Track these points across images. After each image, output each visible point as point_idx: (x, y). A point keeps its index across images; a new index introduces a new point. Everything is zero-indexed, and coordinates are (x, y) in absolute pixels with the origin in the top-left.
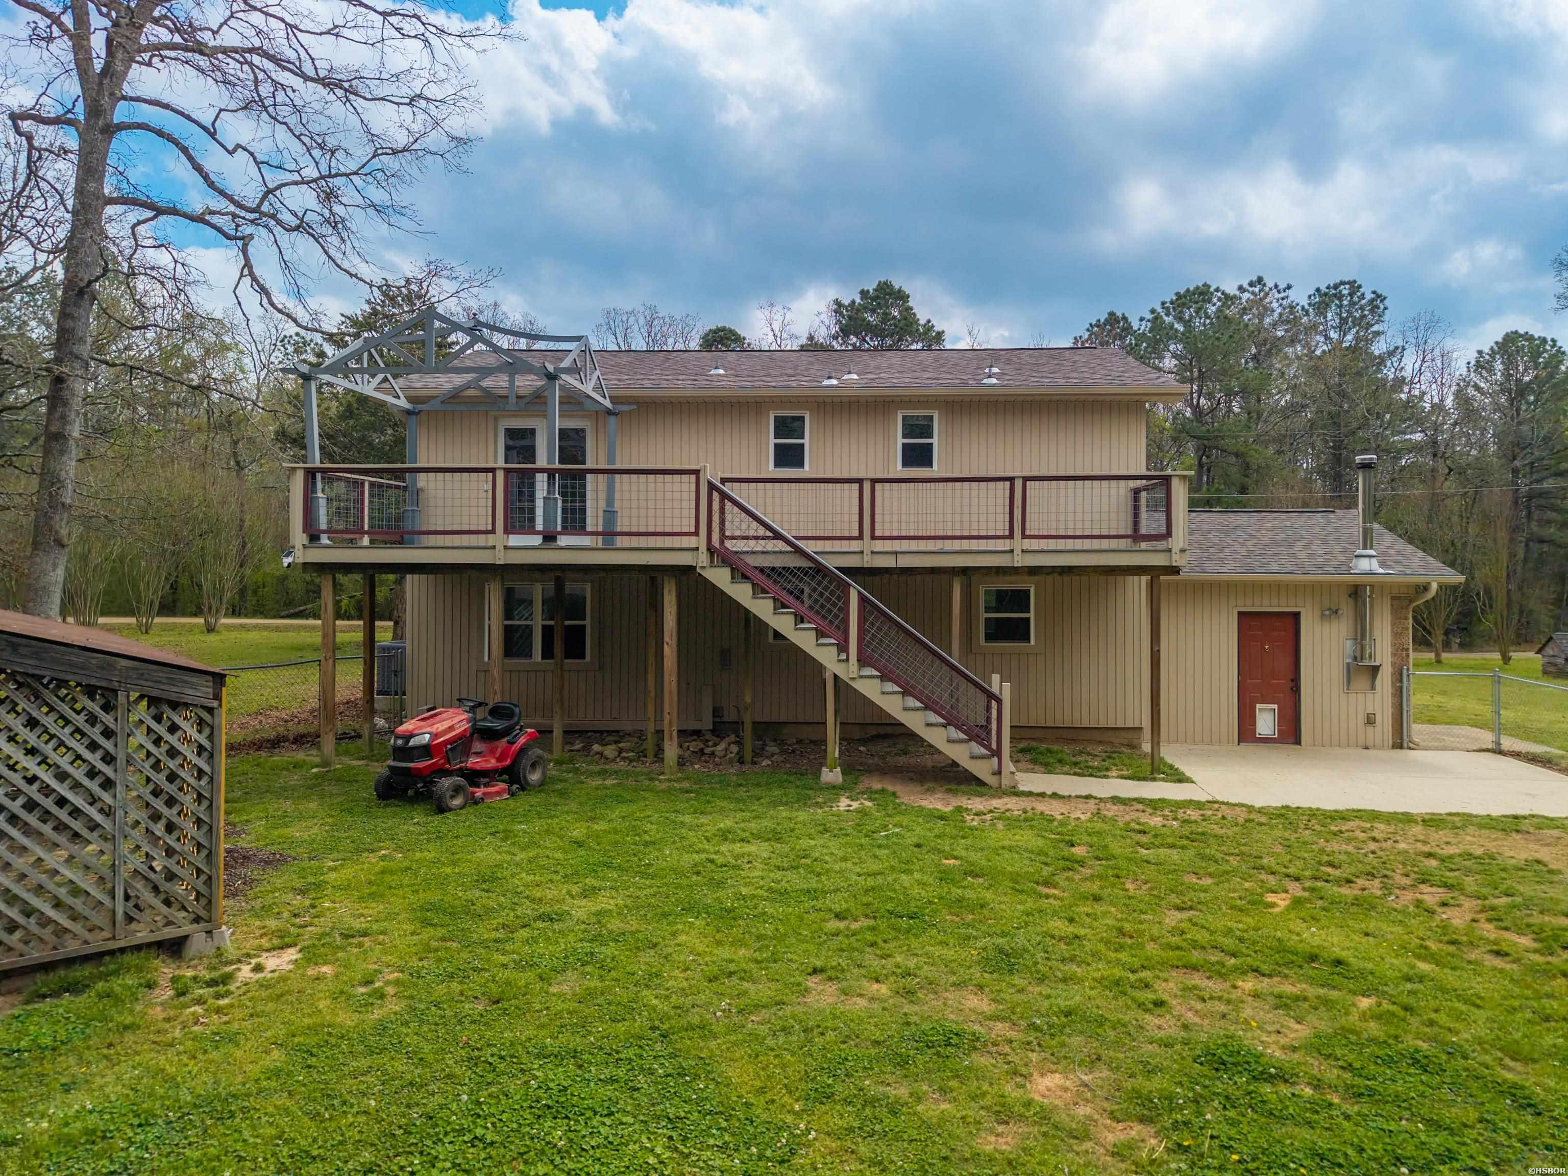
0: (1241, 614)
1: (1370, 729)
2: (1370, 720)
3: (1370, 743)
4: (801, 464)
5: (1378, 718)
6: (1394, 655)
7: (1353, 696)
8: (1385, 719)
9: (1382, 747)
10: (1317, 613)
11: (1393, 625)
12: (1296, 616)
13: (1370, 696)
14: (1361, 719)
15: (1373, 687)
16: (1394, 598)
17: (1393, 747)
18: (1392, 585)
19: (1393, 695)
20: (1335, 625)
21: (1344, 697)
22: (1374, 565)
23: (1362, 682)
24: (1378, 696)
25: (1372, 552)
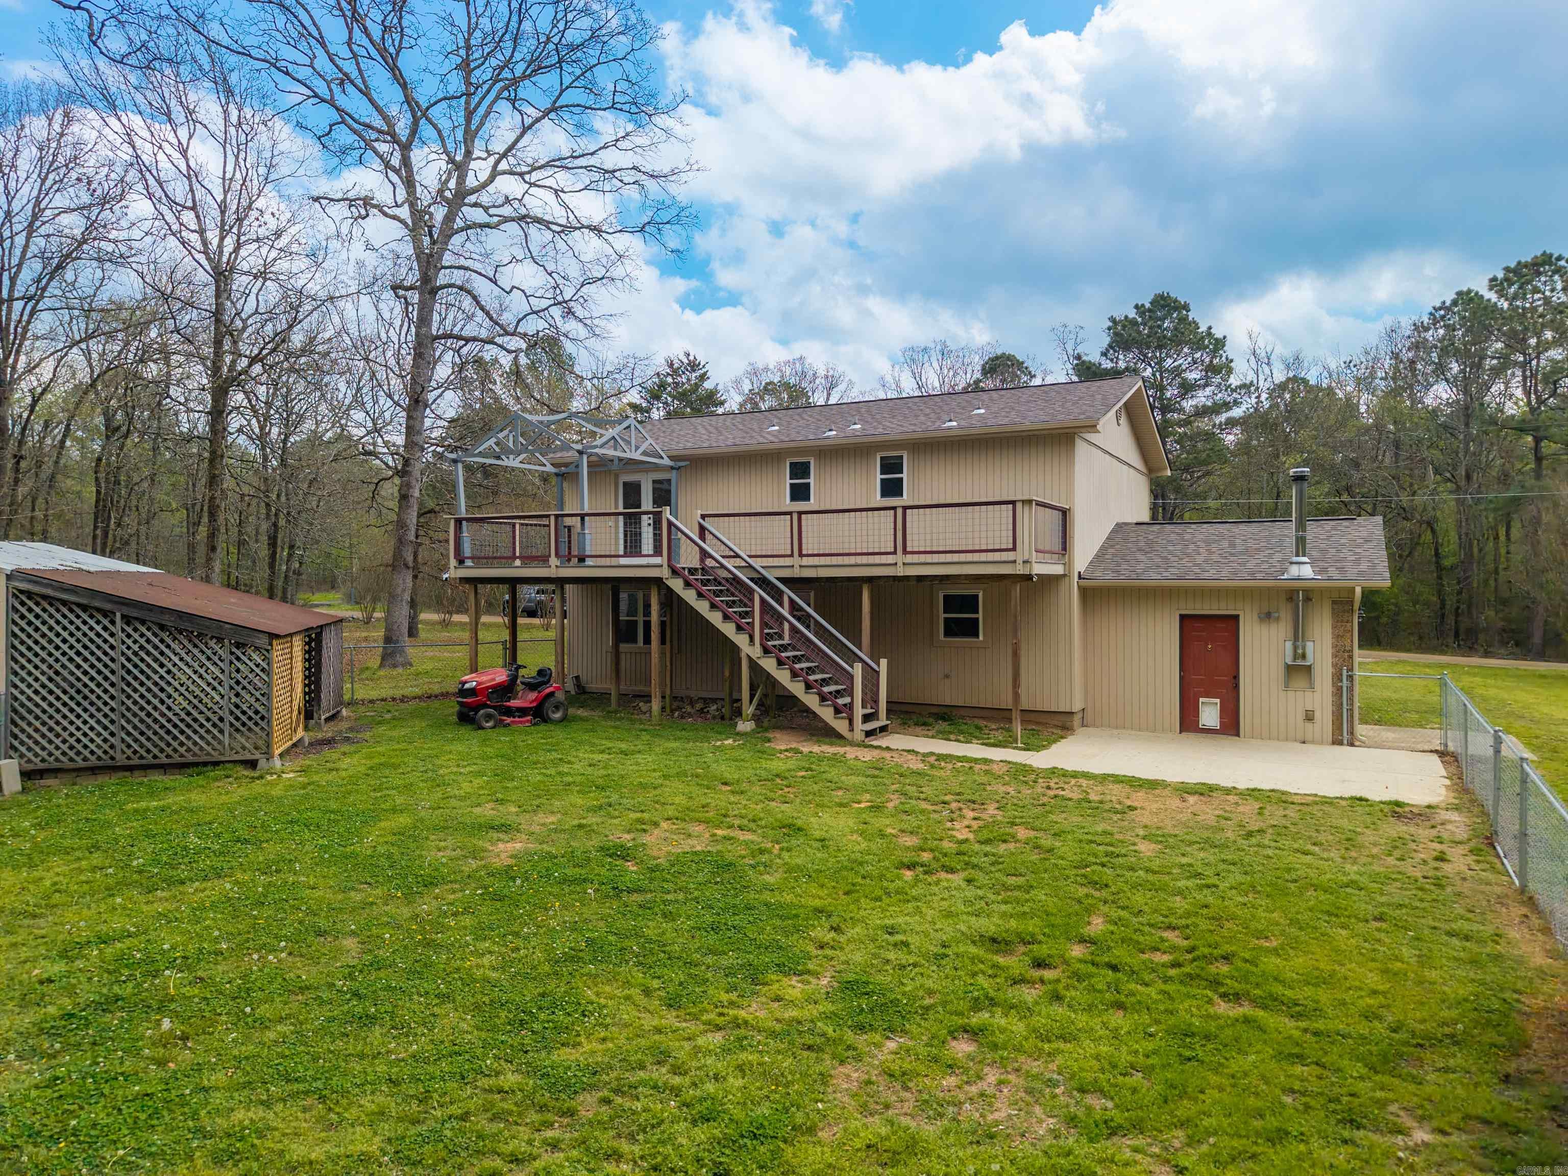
0: (1183, 617)
1: (1309, 725)
2: (1309, 717)
3: (1309, 737)
4: (807, 498)
5: (1317, 715)
6: (1335, 656)
7: (1291, 694)
8: (1324, 717)
9: (1322, 743)
10: (1255, 617)
11: (1334, 627)
12: (1236, 617)
13: (1308, 694)
14: (1301, 716)
15: (1312, 687)
16: (1334, 602)
17: (1334, 743)
18: (1330, 590)
19: (1334, 695)
20: (1274, 627)
21: (1282, 694)
22: (1307, 571)
23: (1299, 682)
24: (1317, 695)
25: (1305, 559)
